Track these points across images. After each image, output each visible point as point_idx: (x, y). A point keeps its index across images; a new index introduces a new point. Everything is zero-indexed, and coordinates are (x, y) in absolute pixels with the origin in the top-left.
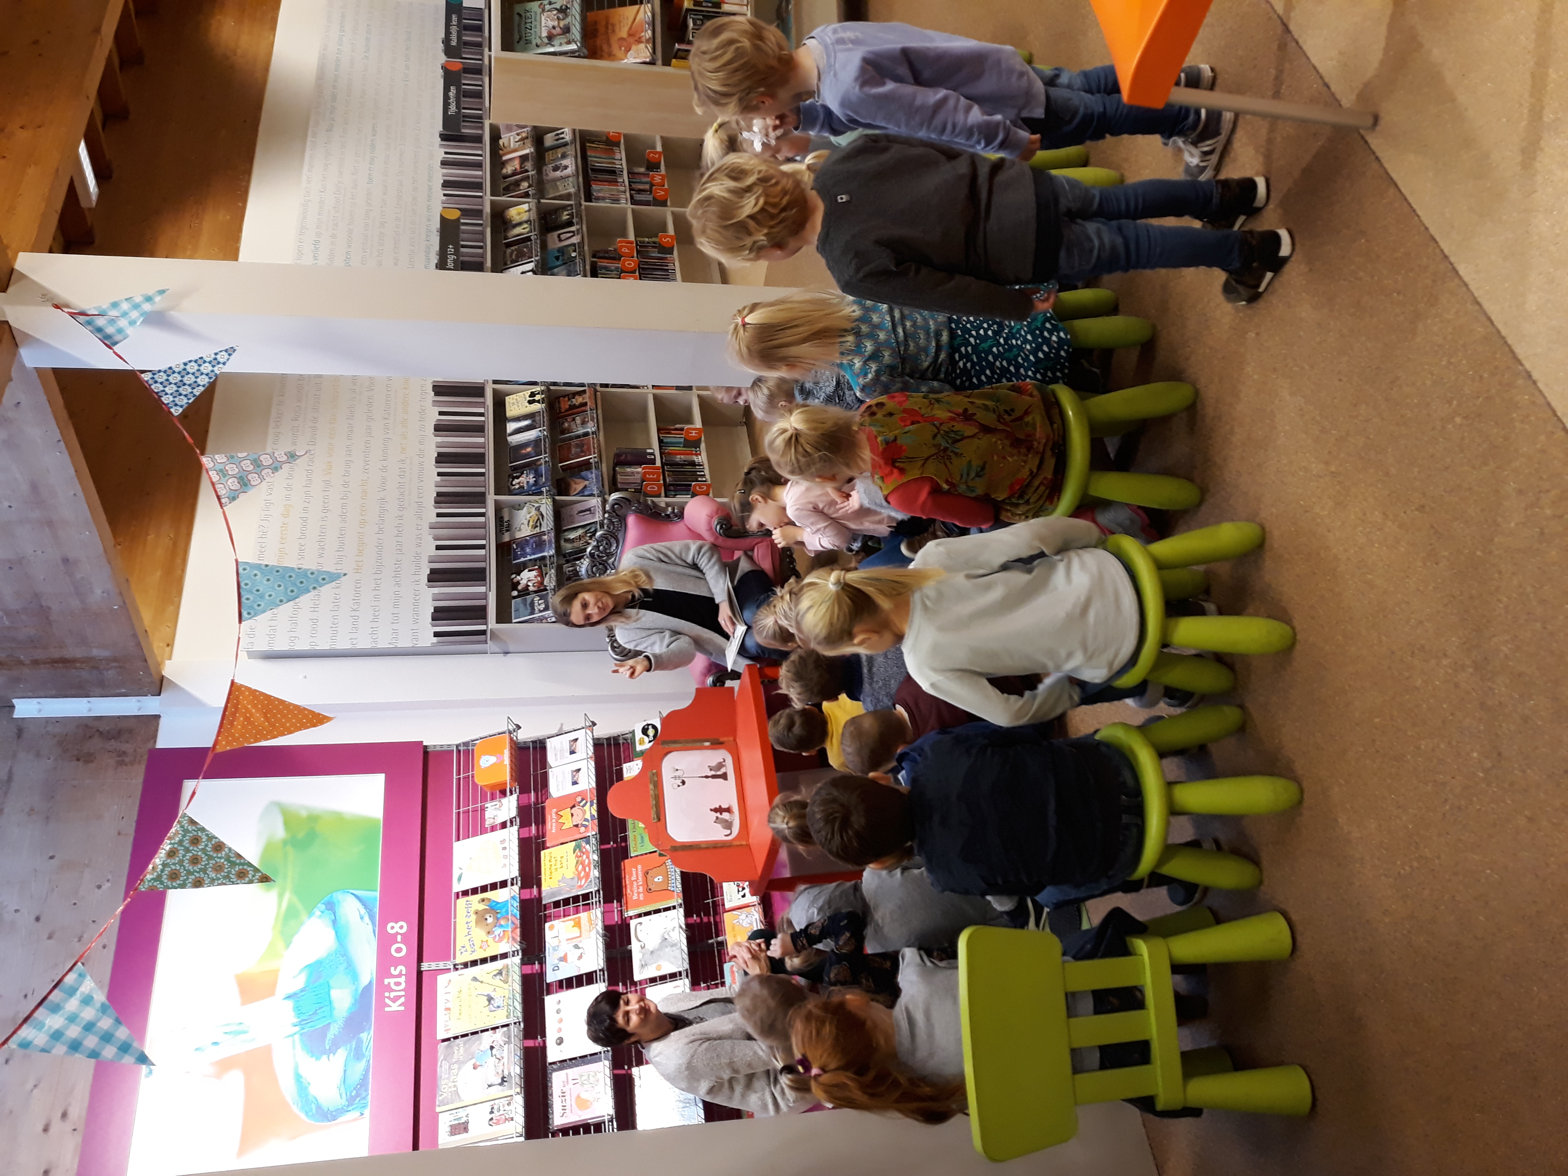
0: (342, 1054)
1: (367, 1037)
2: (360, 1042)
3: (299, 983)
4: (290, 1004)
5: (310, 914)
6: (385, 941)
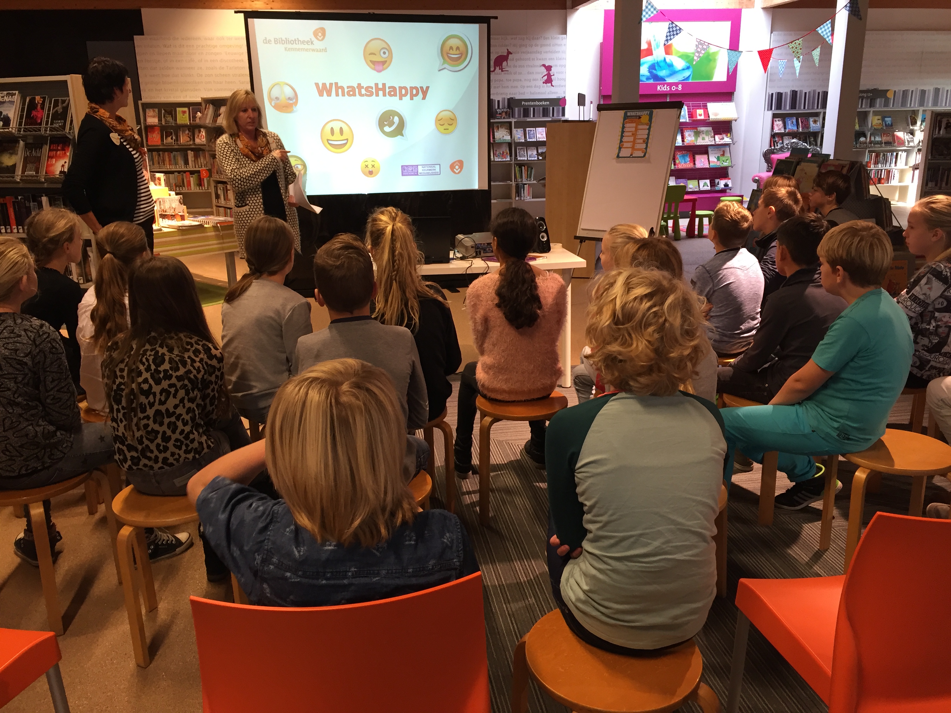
0: (648, 74)
1: (651, 81)
2: (650, 79)
3: (668, 61)
4: (663, 59)
5: (687, 62)
6: (676, 84)
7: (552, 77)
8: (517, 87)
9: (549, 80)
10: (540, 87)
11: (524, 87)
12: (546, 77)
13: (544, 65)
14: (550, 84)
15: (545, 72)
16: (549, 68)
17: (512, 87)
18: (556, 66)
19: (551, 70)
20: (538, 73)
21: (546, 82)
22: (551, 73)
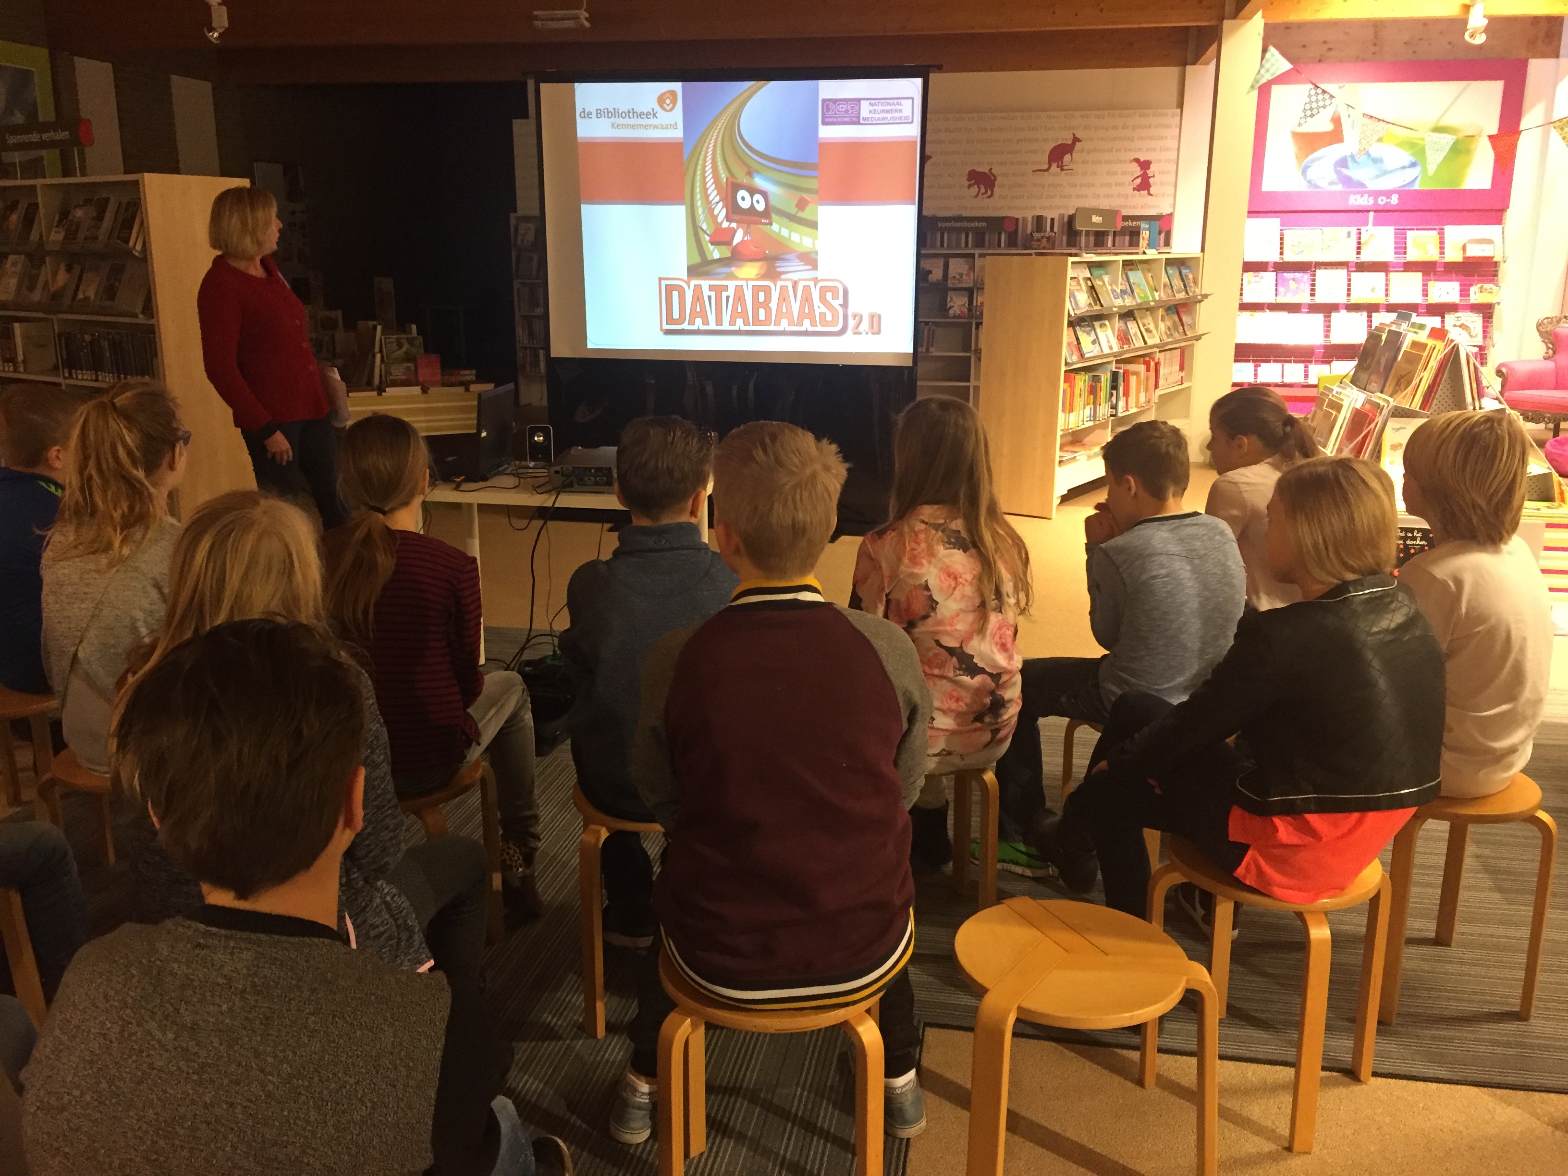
1: (1339, 187)
2: (1336, 184)
6: (1388, 194)
7: (1151, 180)
8: (1086, 196)
9: (1144, 185)
10: (1126, 196)
11: (1098, 196)
12: (1139, 181)
13: (1137, 160)
14: (1146, 192)
15: (1138, 171)
16: (1145, 165)
17: (1077, 197)
18: (1159, 161)
19: (1149, 168)
20: (1124, 173)
21: (1138, 188)
22: (1150, 173)
